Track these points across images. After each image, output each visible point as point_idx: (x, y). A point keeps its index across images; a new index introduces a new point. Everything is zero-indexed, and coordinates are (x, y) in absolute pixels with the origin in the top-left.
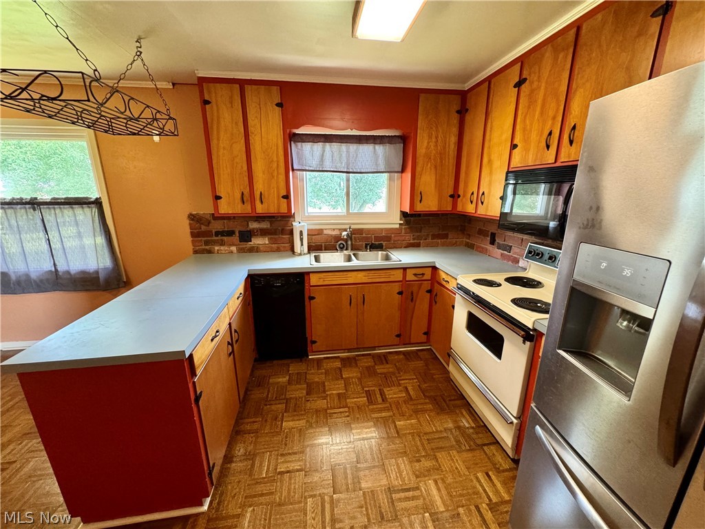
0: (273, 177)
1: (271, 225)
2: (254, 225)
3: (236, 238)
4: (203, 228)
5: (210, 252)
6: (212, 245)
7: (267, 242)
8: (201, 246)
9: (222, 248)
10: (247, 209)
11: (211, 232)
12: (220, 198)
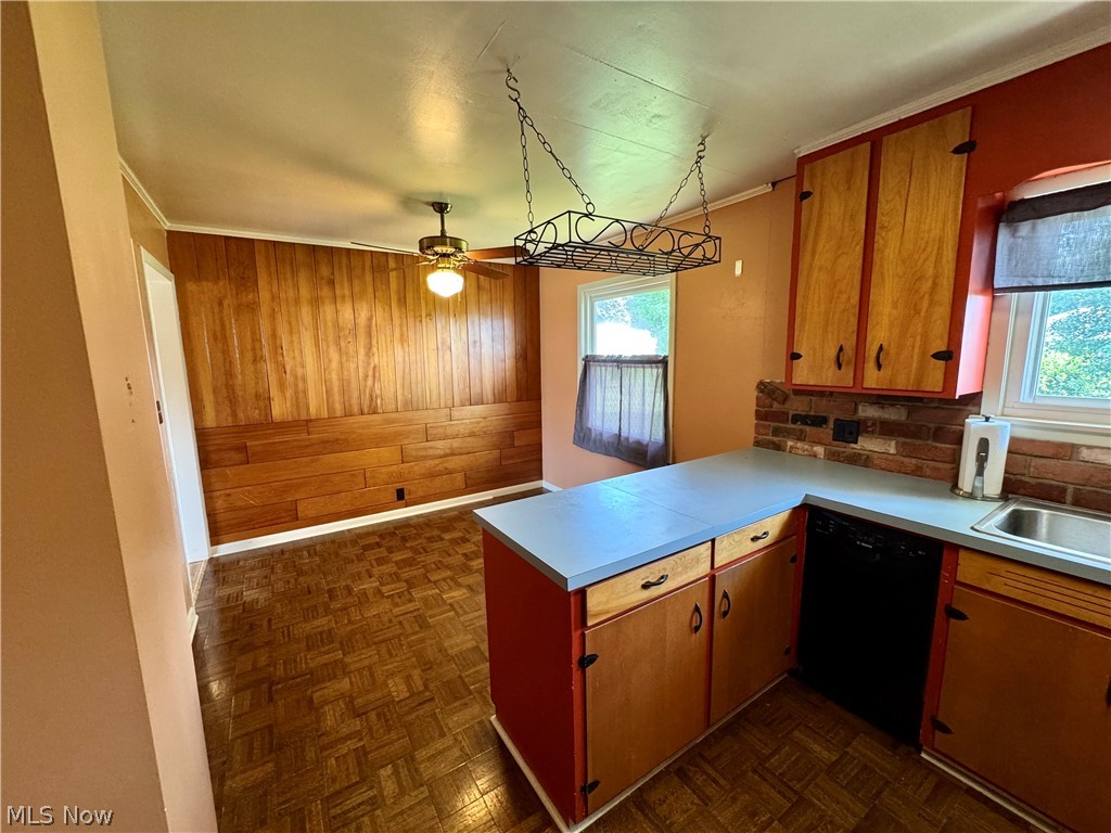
0: (917, 312)
1: (909, 414)
2: (868, 412)
3: (827, 432)
4: (776, 406)
5: (778, 447)
6: (784, 436)
7: (892, 451)
8: (767, 435)
9: (799, 445)
10: (845, 378)
11: (787, 414)
12: (799, 356)
